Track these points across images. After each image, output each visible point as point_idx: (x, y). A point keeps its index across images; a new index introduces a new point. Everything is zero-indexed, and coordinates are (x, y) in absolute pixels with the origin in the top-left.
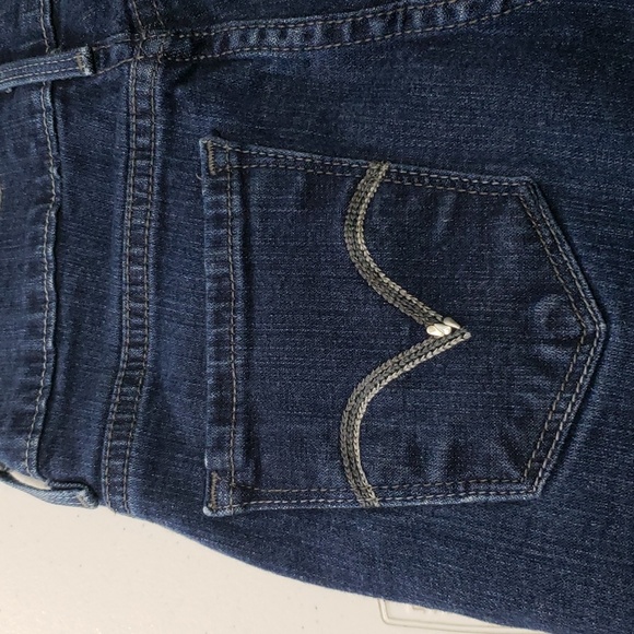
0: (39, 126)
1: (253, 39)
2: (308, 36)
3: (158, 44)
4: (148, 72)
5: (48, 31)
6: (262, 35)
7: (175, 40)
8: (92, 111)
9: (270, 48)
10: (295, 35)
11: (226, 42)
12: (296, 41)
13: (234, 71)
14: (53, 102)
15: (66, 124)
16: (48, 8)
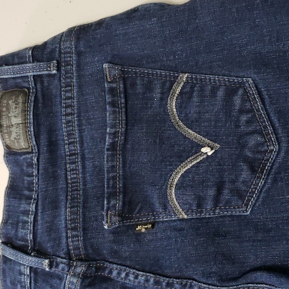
0: (23, 280)
1: (123, 275)
2: (147, 281)
3: (80, 269)
4: (75, 281)
5: (31, 241)
6: (127, 275)
7: (89, 267)
8: (47, 282)
9: (130, 280)
10: (142, 279)
11: (111, 272)
12: (142, 281)
13: (113, 285)
14: (30, 273)
15: (35, 284)
16: (32, 231)
